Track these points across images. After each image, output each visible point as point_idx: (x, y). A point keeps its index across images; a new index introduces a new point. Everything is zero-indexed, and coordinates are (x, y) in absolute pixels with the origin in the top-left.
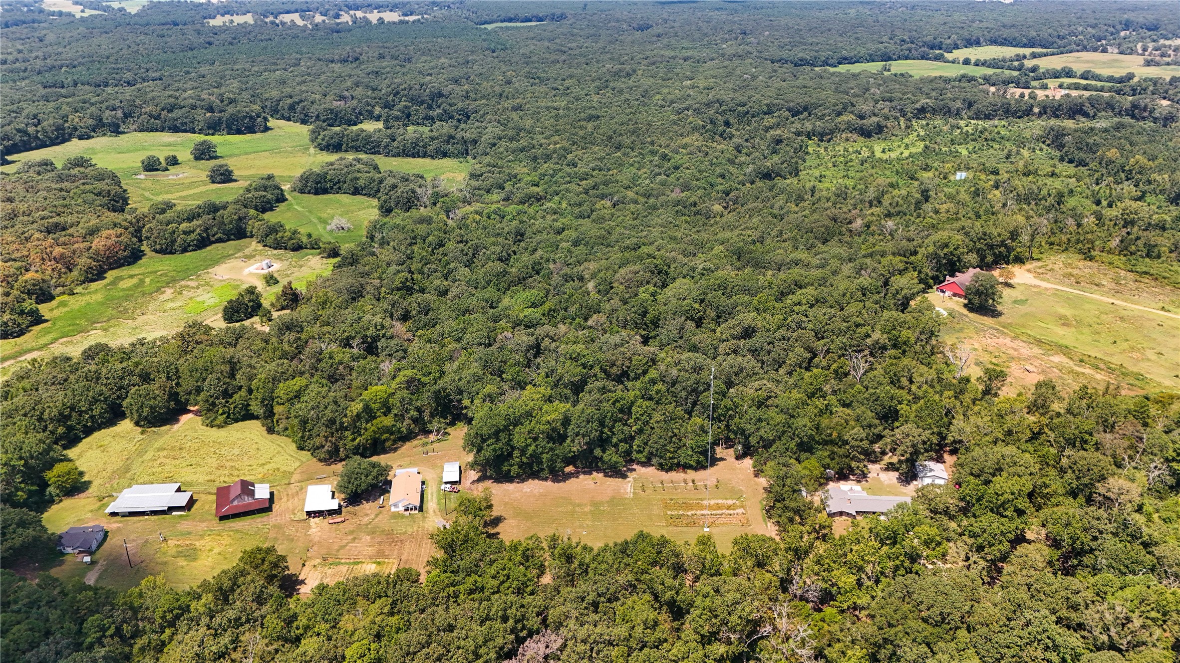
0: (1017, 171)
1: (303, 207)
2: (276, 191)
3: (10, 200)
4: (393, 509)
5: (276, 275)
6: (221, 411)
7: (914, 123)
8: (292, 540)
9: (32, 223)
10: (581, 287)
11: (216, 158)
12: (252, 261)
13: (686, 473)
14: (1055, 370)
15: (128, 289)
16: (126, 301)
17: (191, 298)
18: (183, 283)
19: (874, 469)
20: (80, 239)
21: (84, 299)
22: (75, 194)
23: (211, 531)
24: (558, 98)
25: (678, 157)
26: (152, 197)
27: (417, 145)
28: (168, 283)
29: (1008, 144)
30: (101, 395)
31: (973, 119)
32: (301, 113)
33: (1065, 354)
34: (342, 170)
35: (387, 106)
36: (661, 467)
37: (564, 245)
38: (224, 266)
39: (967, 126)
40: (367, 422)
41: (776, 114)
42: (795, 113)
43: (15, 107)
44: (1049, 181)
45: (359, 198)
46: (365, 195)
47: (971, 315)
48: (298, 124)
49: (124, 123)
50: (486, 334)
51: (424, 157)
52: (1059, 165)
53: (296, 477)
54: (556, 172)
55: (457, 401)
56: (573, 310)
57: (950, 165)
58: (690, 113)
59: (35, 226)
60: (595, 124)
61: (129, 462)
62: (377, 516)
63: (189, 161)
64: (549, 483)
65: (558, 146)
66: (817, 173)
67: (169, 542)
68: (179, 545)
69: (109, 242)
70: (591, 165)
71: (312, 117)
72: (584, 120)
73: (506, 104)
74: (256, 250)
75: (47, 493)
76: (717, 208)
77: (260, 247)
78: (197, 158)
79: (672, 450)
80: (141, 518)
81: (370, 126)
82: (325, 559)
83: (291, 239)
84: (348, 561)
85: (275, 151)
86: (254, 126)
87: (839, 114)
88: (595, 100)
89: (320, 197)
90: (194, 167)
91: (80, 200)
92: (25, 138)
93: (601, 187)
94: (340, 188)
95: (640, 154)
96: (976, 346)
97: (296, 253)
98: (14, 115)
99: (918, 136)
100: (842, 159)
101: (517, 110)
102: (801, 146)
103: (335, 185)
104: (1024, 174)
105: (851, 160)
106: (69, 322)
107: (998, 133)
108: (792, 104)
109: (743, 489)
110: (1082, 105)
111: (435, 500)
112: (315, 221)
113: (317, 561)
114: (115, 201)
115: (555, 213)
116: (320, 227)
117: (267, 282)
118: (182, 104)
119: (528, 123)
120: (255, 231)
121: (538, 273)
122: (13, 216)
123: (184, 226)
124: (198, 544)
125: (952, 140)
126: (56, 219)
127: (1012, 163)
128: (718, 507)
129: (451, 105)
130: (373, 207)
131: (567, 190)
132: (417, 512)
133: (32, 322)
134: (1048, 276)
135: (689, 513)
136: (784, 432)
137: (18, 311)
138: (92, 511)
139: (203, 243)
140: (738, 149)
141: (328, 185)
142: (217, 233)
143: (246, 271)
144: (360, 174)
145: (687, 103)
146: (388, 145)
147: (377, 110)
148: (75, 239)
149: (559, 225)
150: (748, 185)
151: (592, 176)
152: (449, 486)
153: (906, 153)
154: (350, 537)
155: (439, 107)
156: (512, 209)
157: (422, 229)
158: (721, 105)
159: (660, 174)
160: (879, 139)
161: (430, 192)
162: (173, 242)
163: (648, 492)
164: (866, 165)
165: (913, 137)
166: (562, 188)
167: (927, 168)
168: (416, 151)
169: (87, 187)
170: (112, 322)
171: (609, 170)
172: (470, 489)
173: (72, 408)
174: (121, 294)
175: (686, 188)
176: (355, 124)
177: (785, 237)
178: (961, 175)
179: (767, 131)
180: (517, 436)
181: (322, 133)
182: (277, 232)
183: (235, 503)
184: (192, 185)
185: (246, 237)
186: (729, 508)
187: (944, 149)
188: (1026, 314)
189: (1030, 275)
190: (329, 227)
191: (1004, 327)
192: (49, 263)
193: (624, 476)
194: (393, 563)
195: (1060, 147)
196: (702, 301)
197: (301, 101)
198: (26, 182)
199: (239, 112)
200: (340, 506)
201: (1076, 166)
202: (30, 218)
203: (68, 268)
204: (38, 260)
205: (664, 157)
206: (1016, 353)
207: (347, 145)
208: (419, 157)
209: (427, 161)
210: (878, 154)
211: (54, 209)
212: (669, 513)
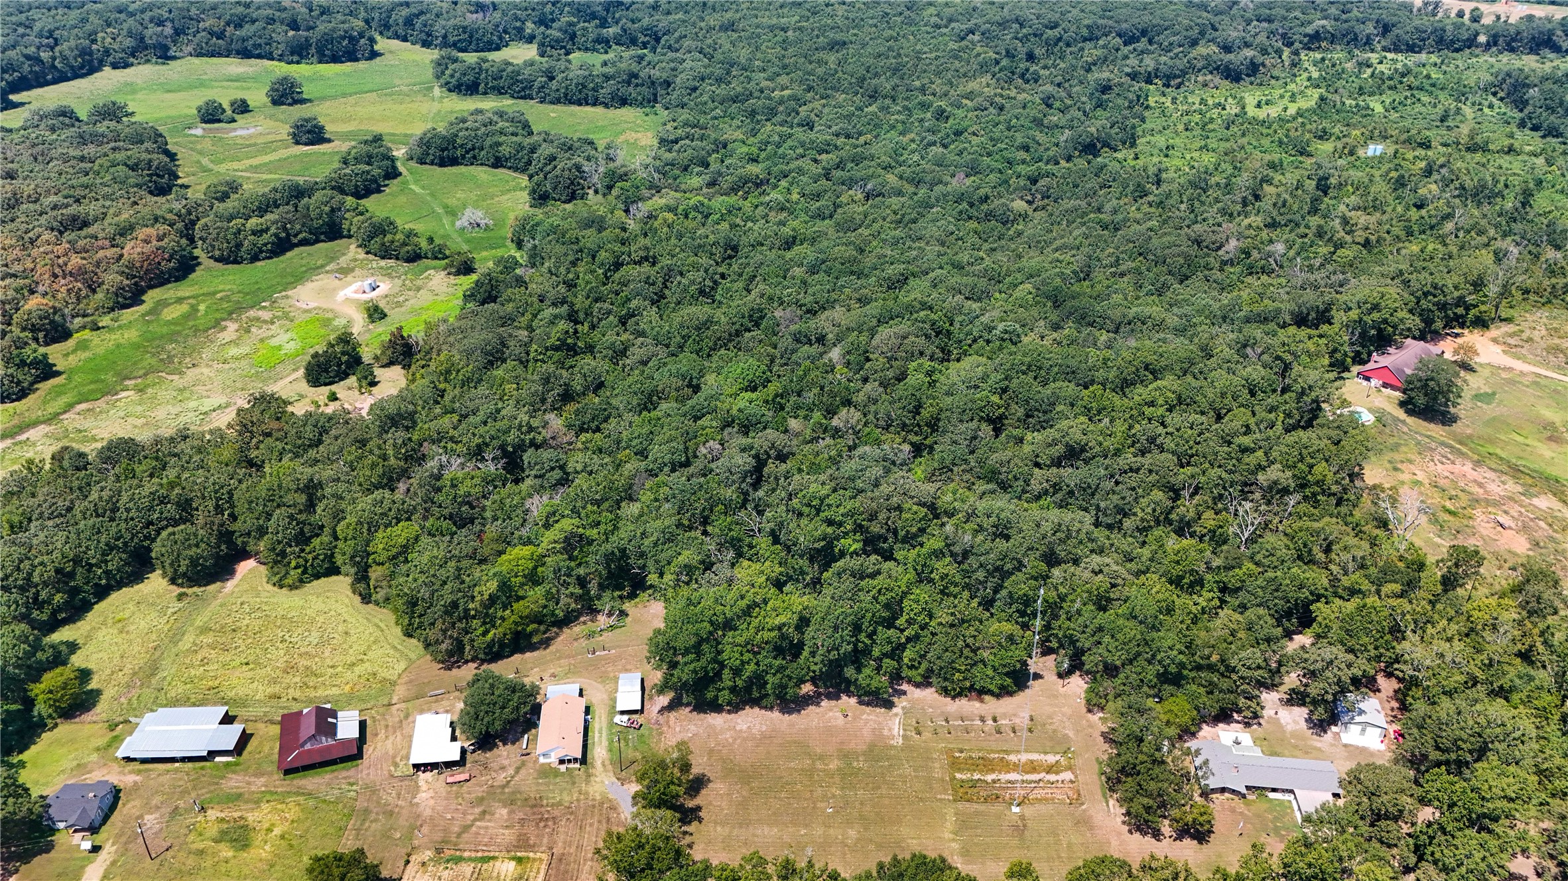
0: (1458, 143)
1: (423, 188)
2: (385, 162)
3: (10, 176)
4: (542, 760)
5: (382, 304)
6: (293, 564)
7: (1303, 57)
8: (391, 813)
9: (41, 215)
10: (821, 355)
11: (303, 101)
12: (349, 278)
13: (982, 701)
14: (1542, 524)
15: (173, 322)
16: (172, 341)
17: (262, 340)
18: (252, 313)
19: (1270, 699)
20: (107, 243)
21: (113, 337)
22: (101, 166)
23: (272, 793)
24: (785, 11)
25: (960, 113)
26: (211, 166)
27: (584, 87)
28: (231, 313)
29: (1442, 96)
30: (117, 539)
31: (1390, 51)
32: (421, 31)
33: (1555, 495)
34: (478, 129)
35: (543, 22)
36: (945, 692)
37: (797, 271)
38: (310, 285)
39: (1381, 62)
40: (505, 608)
41: (1101, 42)
42: (1130, 40)
43: (23, 17)
44: (1504, 161)
45: (501, 171)
46: (510, 168)
47: (1411, 420)
48: (418, 47)
49: (175, 42)
50: (681, 447)
51: (594, 105)
52: (1518, 134)
53: (400, 691)
54: (784, 138)
55: (639, 568)
56: (810, 396)
57: (1357, 132)
58: (976, 38)
59: (43, 220)
60: (839, 55)
61: (158, 653)
62: (518, 770)
63: (265, 106)
64: (776, 714)
65: (787, 92)
66: (1161, 141)
67: (210, 812)
68: (223, 820)
69: (148, 249)
70: (834, 128)
71: (437, 37)
72: (824, 49)
73: (713, 20)
74: (356, 260)
75: (36, 713)
76: (1019, 205)
77: (361, 254)
78: (275, 102)
79: (963, 668)
80: (169, 766)
81: (520, 54)
82: (439, 851)
83: (405, 244)
84: (473, 855)
85: (384, 91)
86: (355, 51)
87: (1194, 43)
88: (840, 13)
89: (446, 169)
90: (271, 117)
91: (108, 177)
92: (37, 69)
93: (850, 165)
94: (474, 157)
95: (906, 108)
96: (1421, 476)
97: (411, 265)
98: (21, 30)
99: (1309, 79)
100: (1197, 117)
101: (727, 29)
102: (1139, 97)
103: (467, 152)
104: (1468, 149)
105: (1212, 120)
106: (91, 377)
107: (1428, 77)
108: (1124, 26)
109: (1071, 734)
110: (1551, 33)
111: (605, 743)
112: (440, 210)
113: (428, 854)
114: (158, 176)
115: (782, 209)
116: (446, 221)
117: (370, 316)
118: (254, 16)
119: (743, 54)
120: (354, 229)
121: (757, 325)
122: (13, 203)
123: (253, 222)
124: (251, 817)
125: (1361, 88)
126: (73, 209)
127: (1449, 128)
128: (1032, 767)
129: (633, 21)
130: (521, 189)
131: (800, 171)
132: (577, 765)
133: (38, 376)
134: (1524, 351)
135: (989, 778)
136: (1138, 654)
137: (17, 361)
138: (98, 749)
139: (281, 246)
140: (1047, 102)
141: (458, 153)
142: (301, 232)
143: (342, 295)
144: (504, 138)
145: (973, 21)
146: (543, 87)
147: (530, 27)
148: (100, 243)
149: (787, 231)
150: (1063, 163)
151: (836, 147)
152: (625, 718)
153: (1292, 109)
154: (477, 810)
155: (617, 23)
156: (719, 202)
157: (590, 238)
158: (1021, 25)
159: (934, 144)
160: (1252, 83)
161: (601, 169)
162: (239, 245)
163: (927, 735)
164: (1234, 129)
165: (1302, 80)
166: (792, 166)
167: (1323, 136)
168: (583, 96)
169: (120, 156)
170: (150, 378)
171: (860, 134)
172: (657, 722)
173: (76, 561)
174: (165, 330)
175: (973, 170)
176: (498, 49)
177: (1123, 268)
178: (1375, 149)
179: (1089, 70)
180: (728, 648)
181: (451, 67)
182: (384, 233)
183: (308, 746)
184: (267, 147)
185: (342, 237)
186: (1050, 769)
187: (1348, 102)
188: (1494, 418)
189: (1498, 349)
190: (458, 224)
191: (1461, 443)
192: (63, 282)
193: (889, 705)
194: (541, 860)
195: (1521, 104)
196: (1004, 390)
197: (422, 13)
198: (34, 145)
199: (334, 30)
200: (463, 751)
201: (1544, 137)
202: (37, 207)
203: (90, 286)
204: (46, 276)
205: (941, 115)
206: (1481, 491)
207: (487, 84)
208: (587, 104)
209: (599, 110)
210: (1251, 111)
211: (71, 193)
212: (958, 776)
